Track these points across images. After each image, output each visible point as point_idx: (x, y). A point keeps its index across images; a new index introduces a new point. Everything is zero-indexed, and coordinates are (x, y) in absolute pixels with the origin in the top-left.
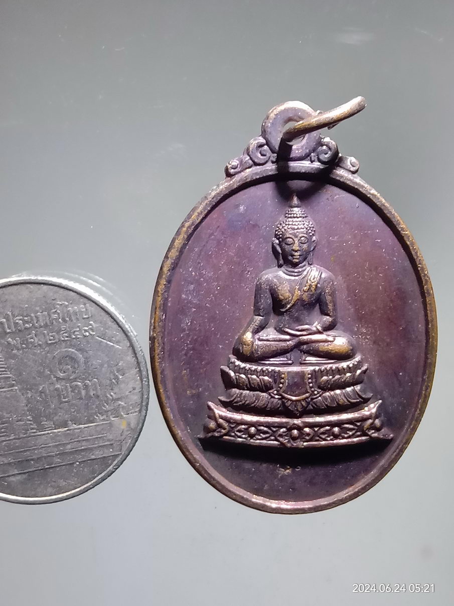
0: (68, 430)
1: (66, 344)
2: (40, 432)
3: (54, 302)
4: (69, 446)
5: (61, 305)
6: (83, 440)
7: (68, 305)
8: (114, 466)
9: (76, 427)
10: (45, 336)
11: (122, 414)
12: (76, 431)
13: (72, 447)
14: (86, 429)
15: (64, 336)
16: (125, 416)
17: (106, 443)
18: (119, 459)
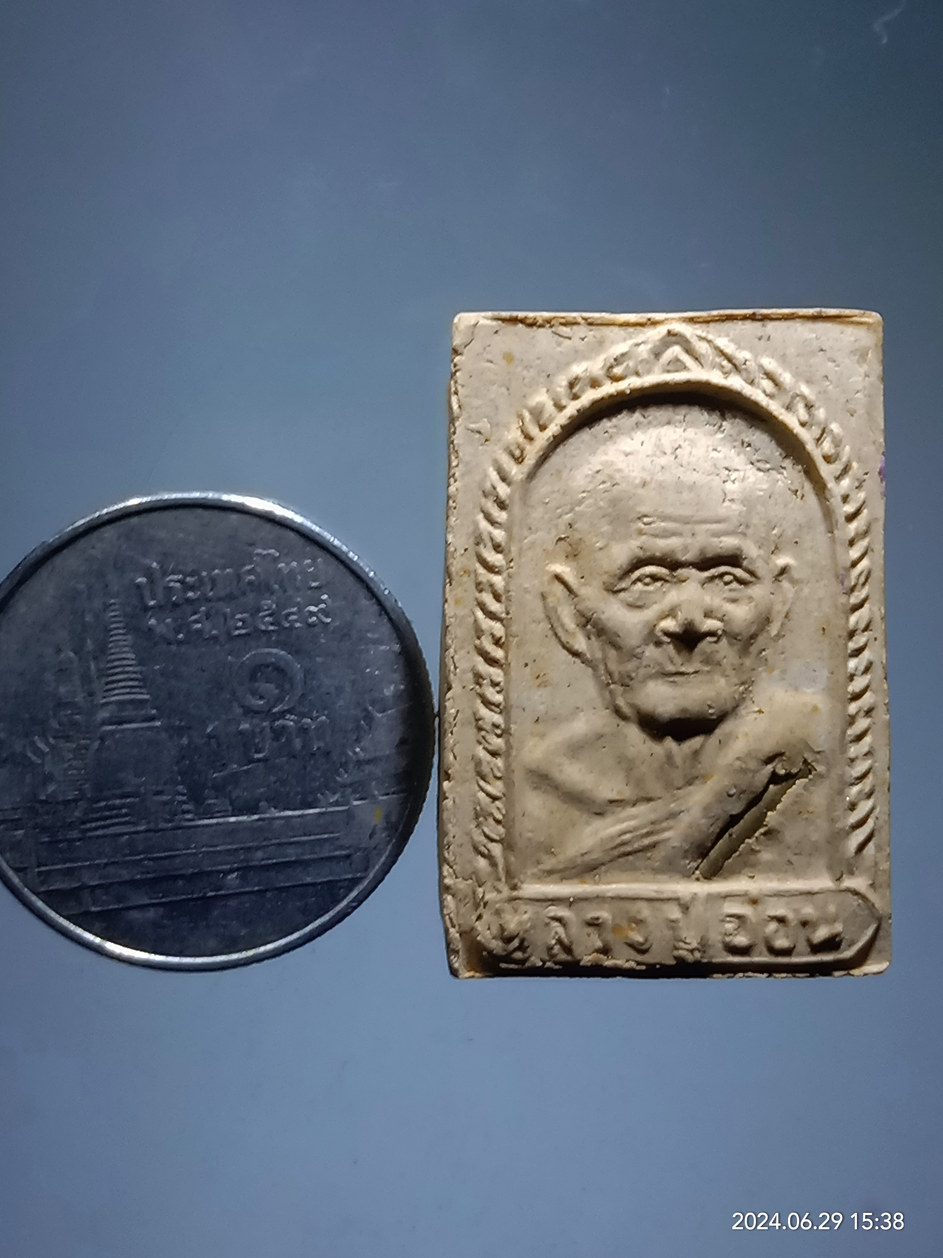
0: (258, 820)
1: (271, 637)
2: (200, 819)
3: (250, 549)
4: (259, 854)
5: (265, 555)
6: (291, 843)
7: (278, 557)
8: (352, 901)
9: (277, 815)
10: (225, 620)
11: (376, 793)
12: (278, 822)
13: (266, 856)
14: (299, 819)
15: (266, 623)
16: (381, 798)
17: (337, 853)
18: (361, 887)
